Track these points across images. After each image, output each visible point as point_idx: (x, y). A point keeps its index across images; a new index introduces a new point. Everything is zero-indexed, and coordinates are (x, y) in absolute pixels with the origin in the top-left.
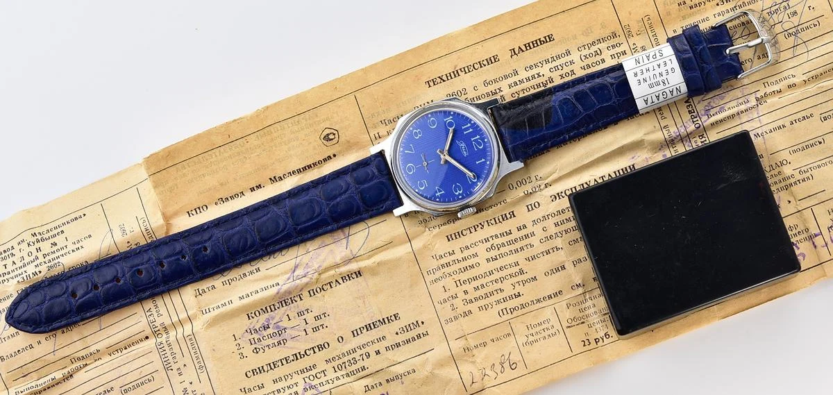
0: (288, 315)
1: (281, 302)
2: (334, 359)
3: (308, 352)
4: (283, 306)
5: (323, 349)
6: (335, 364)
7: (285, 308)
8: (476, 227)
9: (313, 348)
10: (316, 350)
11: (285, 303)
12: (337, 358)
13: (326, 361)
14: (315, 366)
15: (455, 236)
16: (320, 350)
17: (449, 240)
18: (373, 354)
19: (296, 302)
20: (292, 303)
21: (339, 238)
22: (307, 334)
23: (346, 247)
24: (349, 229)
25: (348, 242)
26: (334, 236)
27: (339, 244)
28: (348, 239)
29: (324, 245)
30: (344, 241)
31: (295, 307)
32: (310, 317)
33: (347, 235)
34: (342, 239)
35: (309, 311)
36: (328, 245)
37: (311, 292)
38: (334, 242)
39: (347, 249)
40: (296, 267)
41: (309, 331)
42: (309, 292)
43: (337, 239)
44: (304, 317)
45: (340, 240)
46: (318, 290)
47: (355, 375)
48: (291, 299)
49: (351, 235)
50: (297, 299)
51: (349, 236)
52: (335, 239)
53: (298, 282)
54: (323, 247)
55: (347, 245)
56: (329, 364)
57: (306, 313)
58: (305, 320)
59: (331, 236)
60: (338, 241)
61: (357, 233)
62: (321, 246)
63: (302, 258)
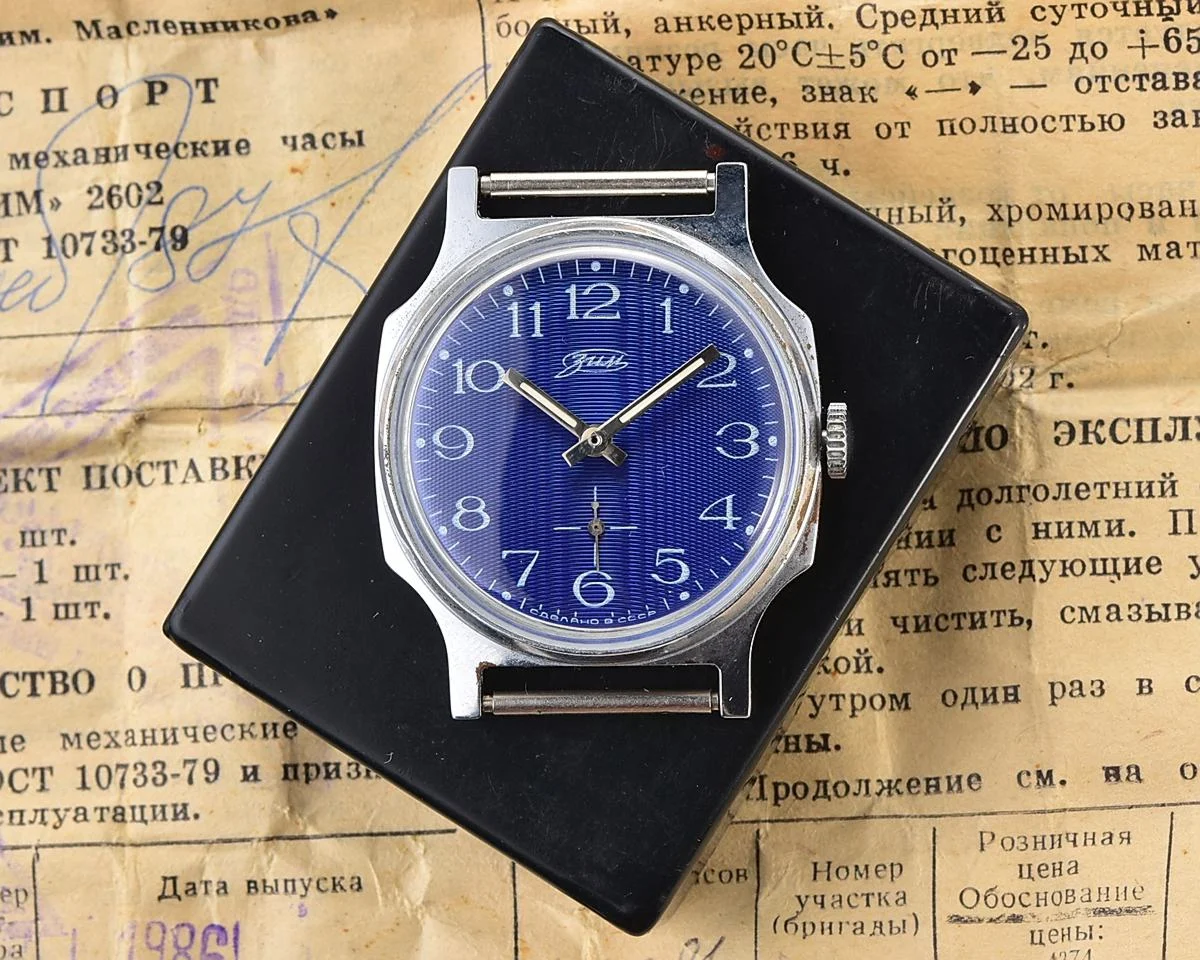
2: (92, 738)
3: (11, 684)
5: (66, 689)
6: (91, 759)
9: (33, 675)
10: (43, 686)
12: (105, 740)
13: (65, 736)
14: (18, 741)
16: (54, 691)
18: (231, 772)
19: (30, 488)
20: (17, 489)
21: (252, 315)
22: (28, 618)
23: (265, 355)
24: (301, 295)
25: (278, 341)
26: (236, 302)
27: (245, 335)
28: (284, 329)
29: (190, 322)
30: (268, 334)
31: (19, 505)
32: (60, 561)
33: (285, 314)
34: (264, 323)
35: (65, 539)
36: (204, 326)
37: (95, 473)
38: (231, 325)
39: (266, 363)
40: (67, 367)
41: (42, 608)
42: (88, 469)
43: (244, 315)
44: (39, 553)
45: (252, 324)
46: (122, 474)
47: (146, 822)
48: (16, 472)
49: (298, 320)
50: (39, 480)
51: (289, 320)
52: (237, 313)
53: (55, 424)
54: (185, 327)
55: (272, 350)
56: (72, 751)
57: (51, 540)
58: (40, 564)
59: (228, 299)
60: (246, 324)
61: (322, 319)
62: (178, 324)
63: (98, 344)
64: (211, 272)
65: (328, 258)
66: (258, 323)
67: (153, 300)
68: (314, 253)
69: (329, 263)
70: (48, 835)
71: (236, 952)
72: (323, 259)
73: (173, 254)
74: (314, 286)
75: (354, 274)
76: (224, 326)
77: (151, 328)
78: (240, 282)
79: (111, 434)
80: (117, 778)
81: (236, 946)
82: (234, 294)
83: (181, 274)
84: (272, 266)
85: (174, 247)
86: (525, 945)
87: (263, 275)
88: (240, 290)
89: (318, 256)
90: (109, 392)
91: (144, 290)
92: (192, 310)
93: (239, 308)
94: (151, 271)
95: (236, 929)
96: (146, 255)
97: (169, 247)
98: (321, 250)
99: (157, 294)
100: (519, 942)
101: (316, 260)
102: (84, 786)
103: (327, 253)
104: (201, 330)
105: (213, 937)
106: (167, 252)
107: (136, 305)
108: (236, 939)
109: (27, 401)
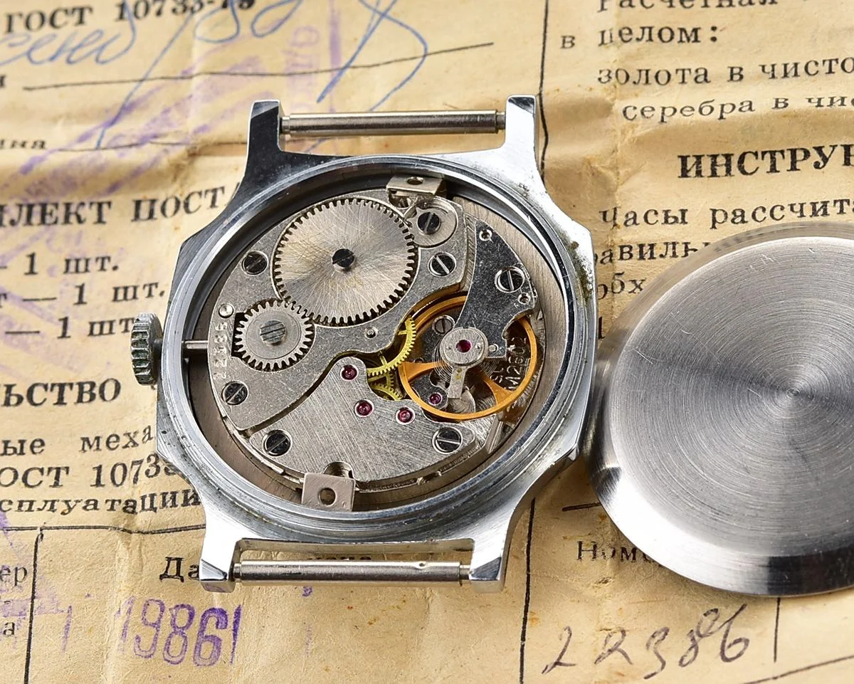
0: (32, 256)
1: (30, 207)
2: (111, 441)
3: (38, 395)
4: (29, 222)
5: (93, 397)
6: (107, 459)
7: (36, 229)
8: (800, 155)
9: (62, 386)
10: (71, 395)
11: (43, 214)
12: (124, 440)
13: (86, 440)
14: (38, 445)
15: (714, 164)
16: (80, 400)
17: (685, 173)
19: (80, 220)
20: (67, 221)
21: (310, 66)
22: (64, 335)
23: (318, 94)
24: (360, 48)
25: (333, 83)
26: (296, 55)
27: (301, 82)
28: (340, 74)
29: (250, 70)
30: (324, 79)
31: (68, 237)
32: (99, 284)
33: (342, 65)
34: (322, 72)
35: (108, 266)
36: (263, 75)
37: (145, 207)
38: (290, 75)
39: (319, 100)
40: (127, 108)
41: (78, 326)
42: (138, 203)
43: (303, 66)
44: (81, 279)
45: (310, 73)
46: (171, 206)
47: (155, 509)
48: (68, 206)
49: (354, 67)
50: (89, 213)
51: (347, 66)
52: (297, 65)
53: (110, 156)
54: (245, 75)
55: (326, 91)
56: (91, 453)
57: (94, 266)
58: (81, 288)
59: (289, 52)
60: (304, 73)
61: (378, 65)
62: (237, 71)
63: (158, 88)
64: (274, 30)
65: (390, 14)
66: (316, 72)
67: (215, 50)
68: (375, 11)
69: (390, 18)
70: (55, 519)
71: (235, 635)
72: (383, 15)
73: (239, 12)
74: (374, 38)
75: (413, 26)
76: (283, 75)
77: (213, 74)
78: (302, 38)
79: (164, 162)
80: (131, 474)
81: (235, 630)
82: (295, 49)
83: (245, 30)
84: (334, 24)
85: (241, 6)
86: (535, 616)
87: (325, 33)
88: (301, 45)
89: (379, 13)
90: (165, 130)
91: (208, 41)
92: (252, 61)
93: (299, 60)
94: (217, 25)
95: (238, 613)
96: (213, 12)
97: (236, 5)
98: (382, 8)
99: (220, 45)
100: (528, 613)
101: (377, 17)
102: (98, 483)
103: (388, 9)
104: (260, 78)
105: (212, 620)
106: (233, 11)
107: (199, 56)
108: (236, 623)
109: (83, 138)
